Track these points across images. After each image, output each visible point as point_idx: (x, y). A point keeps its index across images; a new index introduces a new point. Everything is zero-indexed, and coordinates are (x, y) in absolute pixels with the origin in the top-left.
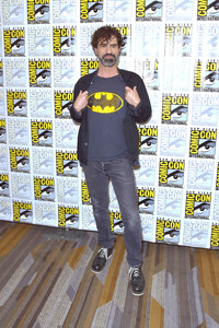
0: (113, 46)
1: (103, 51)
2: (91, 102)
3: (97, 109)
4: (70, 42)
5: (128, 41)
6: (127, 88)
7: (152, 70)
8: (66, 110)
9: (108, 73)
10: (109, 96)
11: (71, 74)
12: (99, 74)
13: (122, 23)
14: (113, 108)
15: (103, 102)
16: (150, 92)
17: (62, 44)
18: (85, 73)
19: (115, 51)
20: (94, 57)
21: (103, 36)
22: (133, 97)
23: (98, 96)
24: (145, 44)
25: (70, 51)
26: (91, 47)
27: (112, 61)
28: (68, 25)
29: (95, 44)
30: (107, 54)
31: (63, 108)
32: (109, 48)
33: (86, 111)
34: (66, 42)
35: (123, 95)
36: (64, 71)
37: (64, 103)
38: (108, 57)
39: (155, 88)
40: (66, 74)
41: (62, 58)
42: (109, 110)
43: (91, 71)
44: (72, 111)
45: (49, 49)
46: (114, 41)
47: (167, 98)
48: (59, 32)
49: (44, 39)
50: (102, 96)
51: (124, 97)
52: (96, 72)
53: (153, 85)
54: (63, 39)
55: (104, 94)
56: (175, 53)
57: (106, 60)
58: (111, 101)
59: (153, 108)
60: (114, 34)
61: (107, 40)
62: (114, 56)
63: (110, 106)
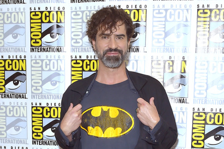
0: (119, 37)
1: (104, 44)
2: (86, 121)
3: (94, 131)
4: (55, 31)
5: (141, 29)
6: (140, 100)
7: (177, 73)
8: (49, 132)
9: (111, 77)
10: (114, 112)
11: (55, 79)
12: (99, 79)
13: (132, 4)
14: (119, 130)
15: (104, 121)
16: (175, 106)
17: (44, 34)
18: (78, 77)
19: (122, 44)
20: (91, 54)
21: (104, 22)
22: (149, 114)
23: (96, 112)
24: (167, 34)
25: (55, 45)
26: (86, 38)
27: (117, 59)
28: (53, 6)
29: (92, 33)
30: (111, 50)
31: (45, 129)
32: (114, 40)
33: (79, 134)
34: (49, 31)
35: (134, 111)
36: (46, 75)
37: (47, 122)
38: (112, 54)
39: (182, 101)
40: (49, 79)
41: (43, 55)
42: (112, 133)
43: (86, 75)
44: (58, 133)
45: (24, 40)
46: (121, 29)
47: (199, 116)
48: (39, 16)
49: (17, 27)
50: (103, 112)
51: (135, 113)
52: (94, 76)
54: (45, 27)
55: (105, 108)
56: (212, 49)
57: (109, 59)
58: (116, 119)
59: (179, 130)
60: (121, 19)
61: (110, 28)
62: (120, 52)
63: (115, 127)
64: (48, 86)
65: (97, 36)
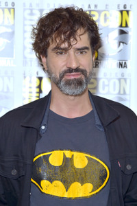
0: (82, 50)
1: (60, 63)
10: (80, 160)
14: (89, 186)
15: (66, 174)
19: (85, 61)
21: (59, 31)
29: (41, 47)
30: (70, 70)
32: (73, 57)
38: (73, 76)
46: (83, 39)
50: (66, 160)
55: (68, 154)
57: (68, 83)
60: (82, 25)
61: (68, 39)
62: (83, 72)
63: (82, 182)
65: (50, 51)
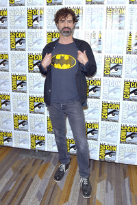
0: (70, 21)
1: (62, 25)
2: (54, 61)
3: (57, 66)
4: (39, 19)
5: (80, 18)
6: (79, 51)
7: (97, 39)
8: (36, 67)
9: (65, 41)
10: (66, 57)
12: (60, 42)
13: (76, 6)
14: (69, 65)
15: (62, 61)
17: (34, 21)
18: (50, 41)
19: (71, 25)
20: (56, 30)
21: (62, 15)
22: (83, 58)
23: (58, 57)
24: (92, 21)
25: (39, 26)
26: (54, 23)
27: (68, 32)
28: (38, 7)
29: (57, 20)
30: (65, 28)
31: (34, 65)
32: (67, 22)
33: (50, 67)
34: (36, 19)
35: (76, 56)
36: (35, 40)
37: (35, 62)
38: (66, 30)
39: (99, 52)
41: (34, 30)
42: (66, 67)
43: (54, 40)
44: (41, 67)
46: (70, 18)
47: (107, 59)
48: (32, 12)
49: (21, 17)
50: (62, 57)
51: (76, 58)
52: (58, 40)
53: (98, 49)
54: (34, 17)
55: (63, 55)
57: (64, 32)
58: (68, 60)
59: (97, 66)
60: (70, 13)
61: (65, 17)
62: (70, 29)
63: (67, 64)
64: (36, 45)
65: (59, 22)
